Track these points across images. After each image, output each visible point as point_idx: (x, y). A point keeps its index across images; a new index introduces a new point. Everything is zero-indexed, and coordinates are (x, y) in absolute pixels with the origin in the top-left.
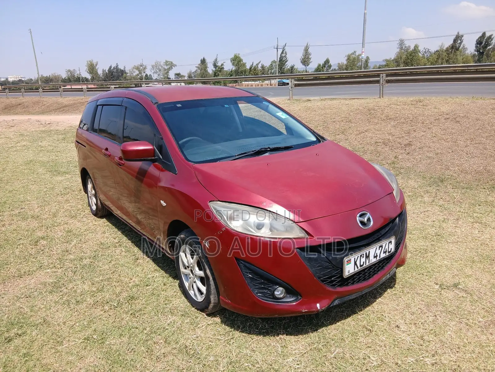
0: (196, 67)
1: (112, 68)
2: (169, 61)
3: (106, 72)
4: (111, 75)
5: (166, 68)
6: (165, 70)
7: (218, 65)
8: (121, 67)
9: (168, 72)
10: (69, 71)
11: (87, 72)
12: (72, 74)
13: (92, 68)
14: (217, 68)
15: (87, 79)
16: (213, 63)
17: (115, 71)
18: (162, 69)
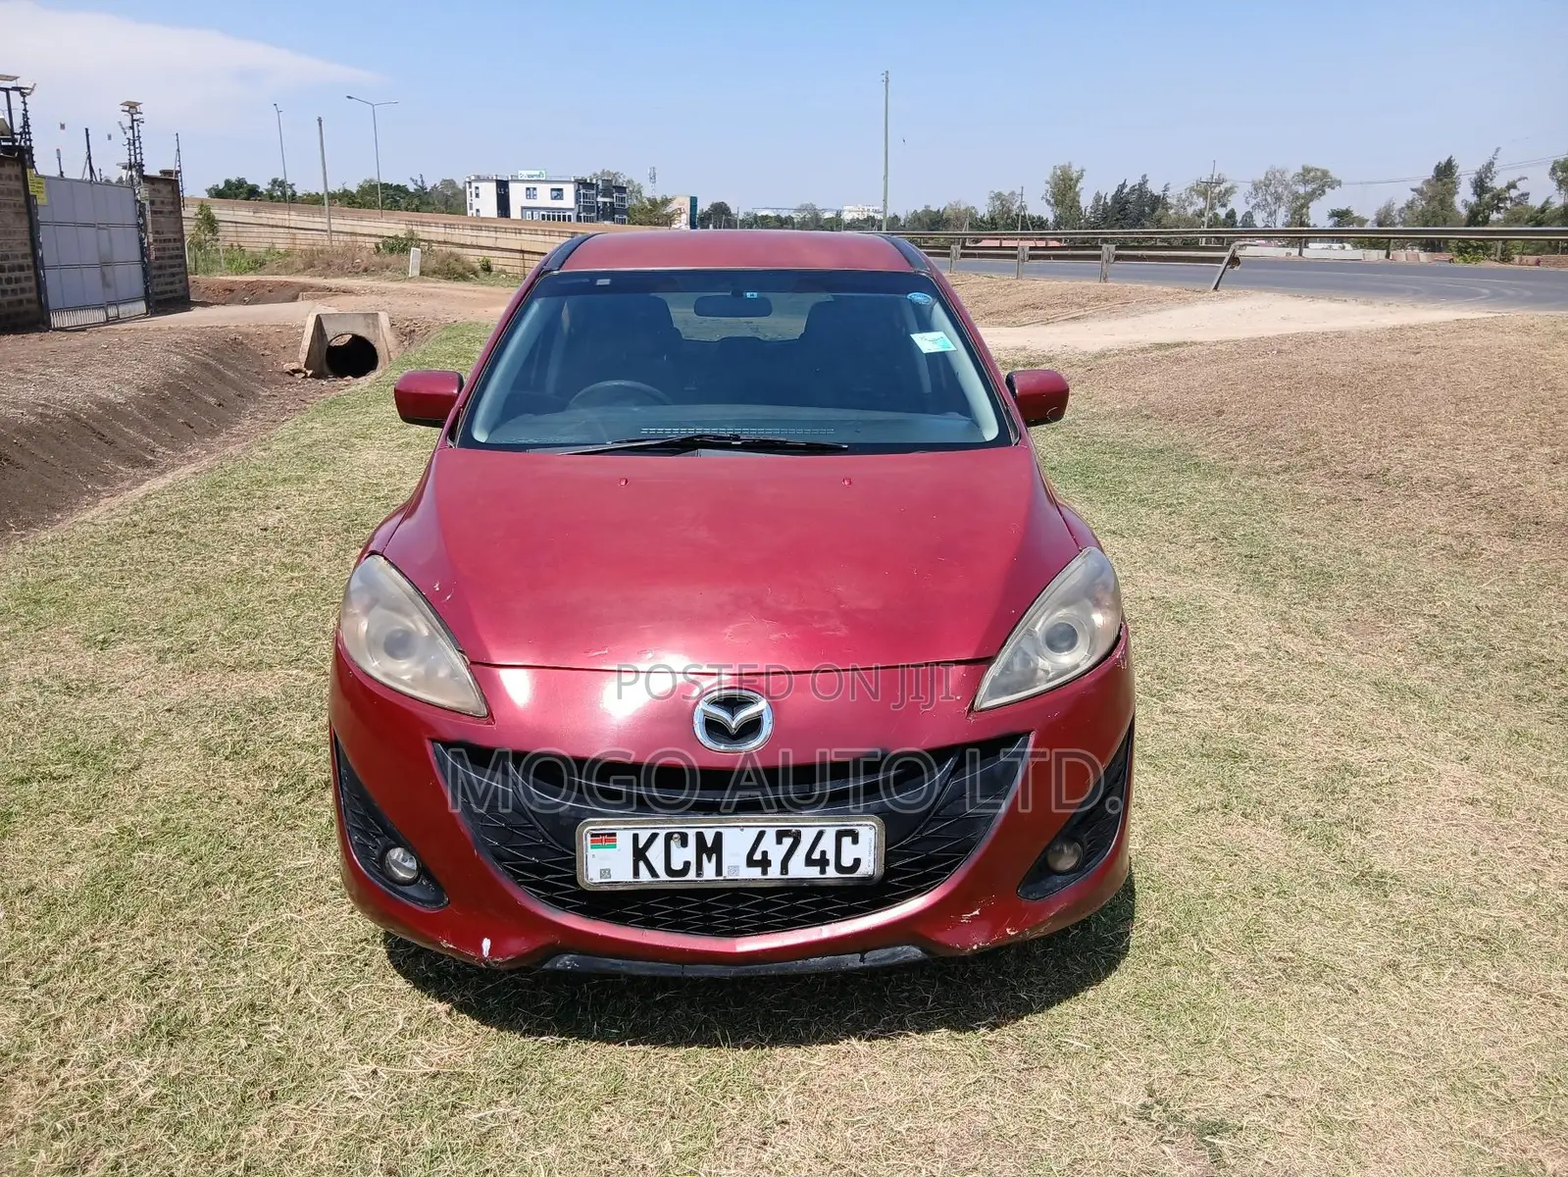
0: (1413, 190)
1: (1126, 190)
2: (1318, 170)
3: (1107, 201)
4: (1119, 212)
5: (1301, 190)
6: (1296, 196)
7: (1493, 185)
8: (1155, 188)
9: (1305, 206)
10: (999, 196)
11: (1047, 200)
12: (1003, 206)
13: (1064, 189)
14: (1488, 196)
15: (1042, 223)
16: (1474, 176)
17: (1133, 198)
18: (1286, 196)
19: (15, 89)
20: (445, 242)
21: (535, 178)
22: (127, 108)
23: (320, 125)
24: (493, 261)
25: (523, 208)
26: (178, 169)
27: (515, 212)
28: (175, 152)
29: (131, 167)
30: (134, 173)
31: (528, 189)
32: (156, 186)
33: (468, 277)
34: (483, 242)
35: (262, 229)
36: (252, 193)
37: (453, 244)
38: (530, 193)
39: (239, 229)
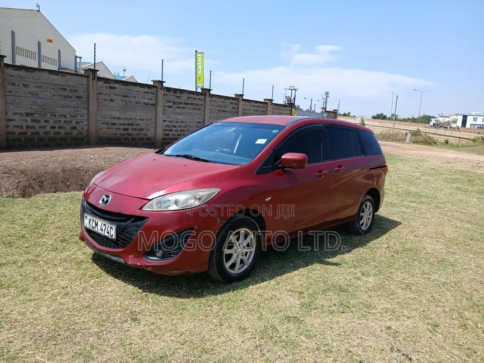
19: (294, 89)
20: (435, 134)
21: (478, 115)
22: (326, 93)
23: (397, 98)
24: (449, 140)
25: (471, 124)
26: (338, 109)
27: (468, 126)
28: (338, 105)
29: (323, 108)
30: (324, 110)
31: (474, 118)
32: (330, 114)
33: (432, 144)
34: (447, 134)
35: (381, 128)
36: (384, 118)
37: (437, 134)
38: (475, 119)
39: (374, 127)
